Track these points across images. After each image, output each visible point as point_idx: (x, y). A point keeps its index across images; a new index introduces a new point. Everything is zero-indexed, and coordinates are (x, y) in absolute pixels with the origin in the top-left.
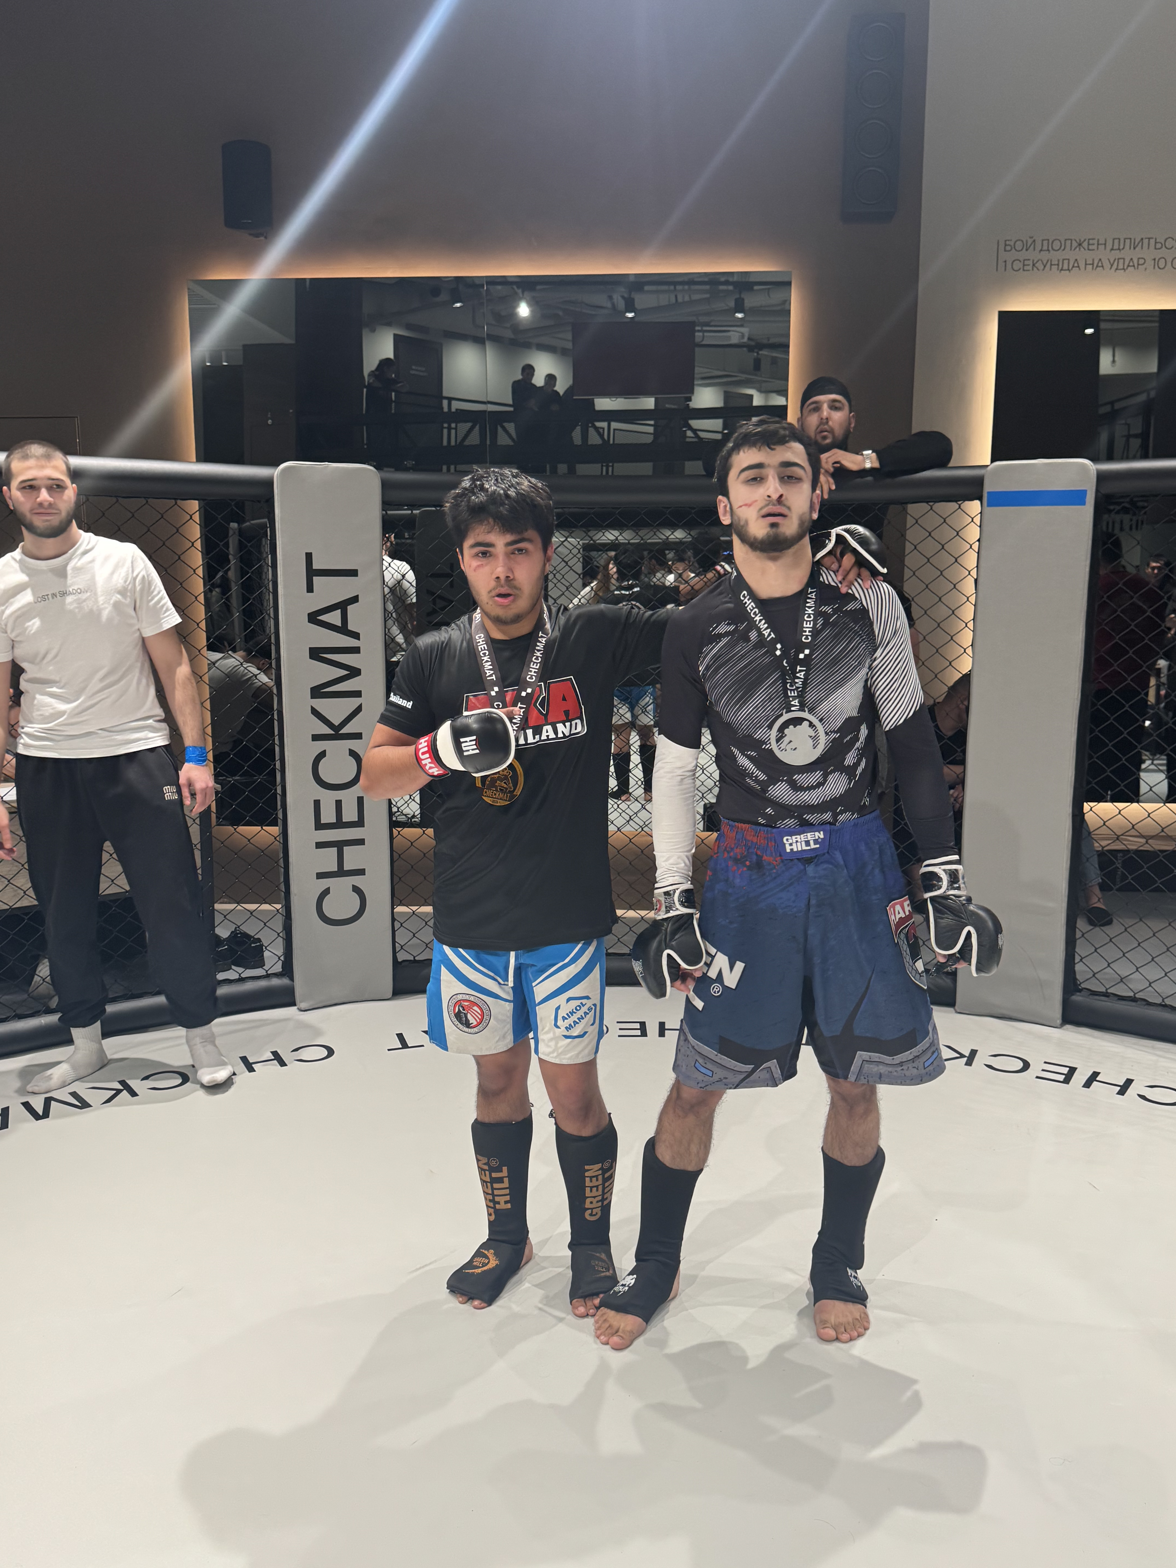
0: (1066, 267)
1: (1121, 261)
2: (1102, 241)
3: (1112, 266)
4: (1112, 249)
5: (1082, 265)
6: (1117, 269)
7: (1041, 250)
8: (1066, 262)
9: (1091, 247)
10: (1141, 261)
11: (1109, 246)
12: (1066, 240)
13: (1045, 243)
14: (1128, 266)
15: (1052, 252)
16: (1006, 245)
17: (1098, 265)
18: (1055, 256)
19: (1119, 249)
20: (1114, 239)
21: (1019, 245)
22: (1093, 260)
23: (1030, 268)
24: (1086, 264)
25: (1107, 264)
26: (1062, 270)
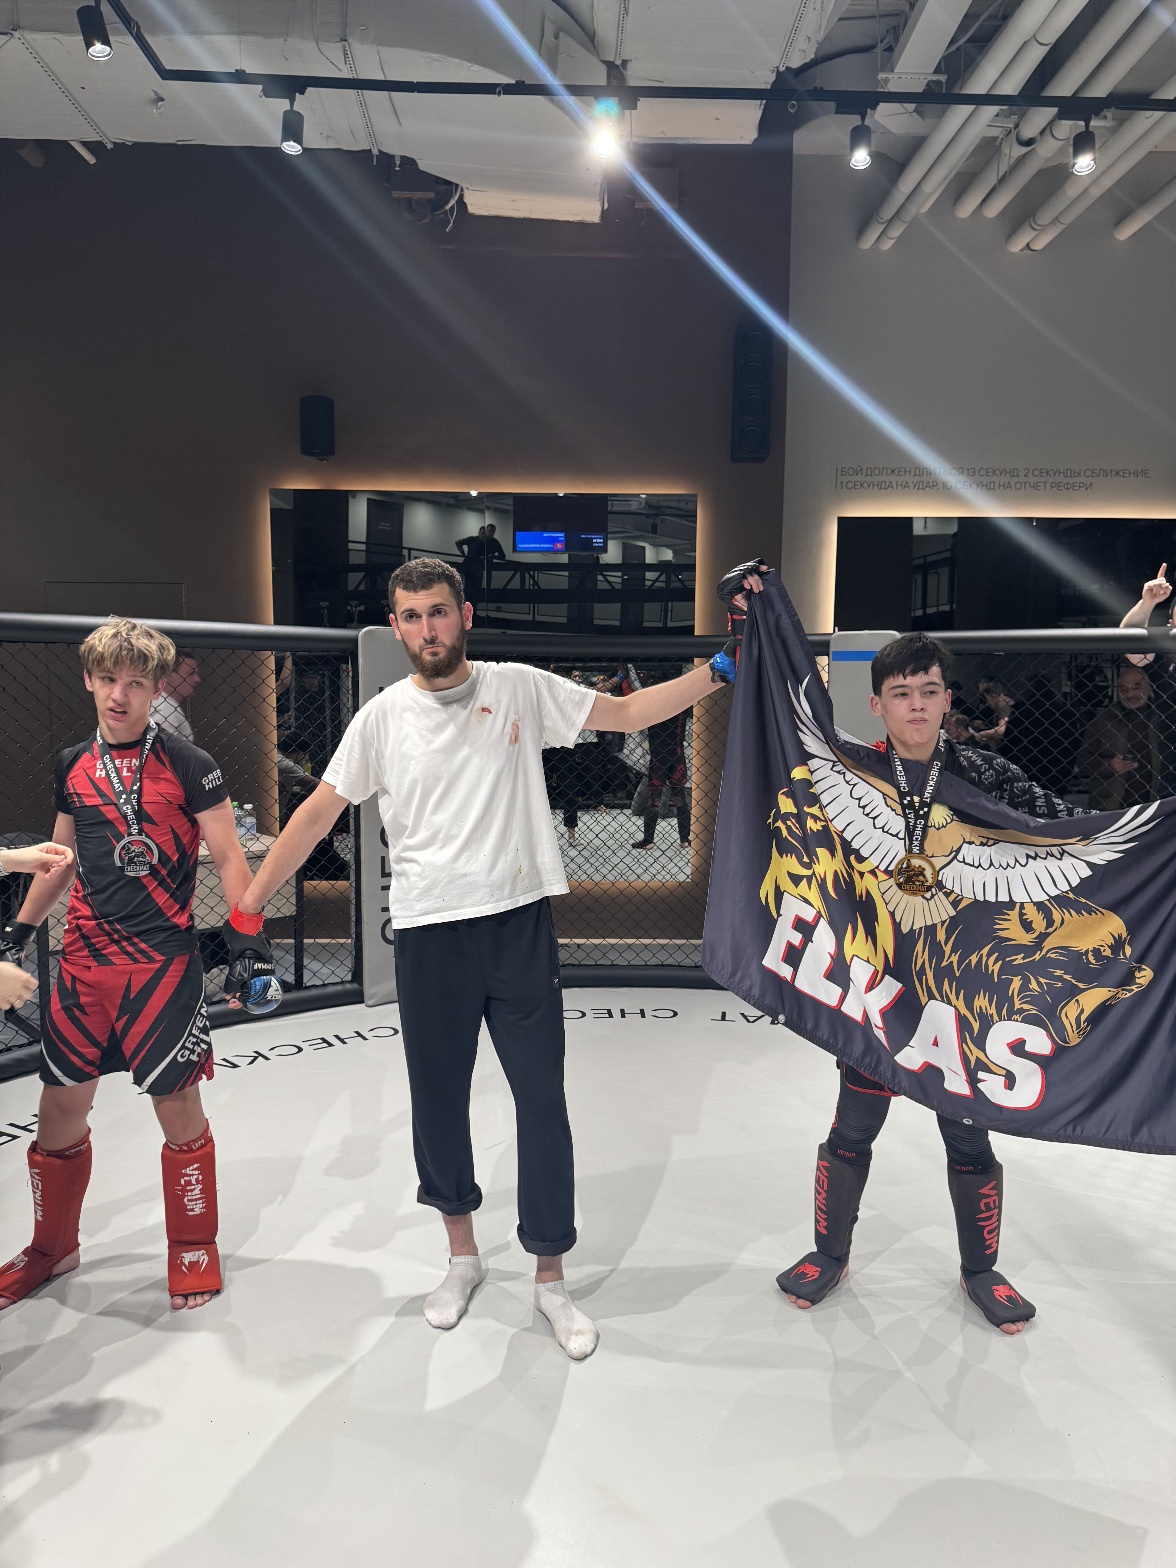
0: (883, 487)
1: (921, 484)
2: (908, 470)
3: (915, 486)
4: (915, 475)
5: (894, 485)
6: (918, 489)
7: (867, 475)
8: (883, 483)
9: (900, 473)
10: (935, 484)
11: (913, 473)
12: (883, 468)
13: (869, 470)
14: (926, 487)
15: (874, 476)
16: (842, 471)
17: (905, 486)
18: (876, 479)
19: (919, 475)
20: (916, 468)
21: (851, 471)
22: (902, 483)
23: (859, 487)
24: (897, 485)
25: (911, 486)
26: (881, 489)
